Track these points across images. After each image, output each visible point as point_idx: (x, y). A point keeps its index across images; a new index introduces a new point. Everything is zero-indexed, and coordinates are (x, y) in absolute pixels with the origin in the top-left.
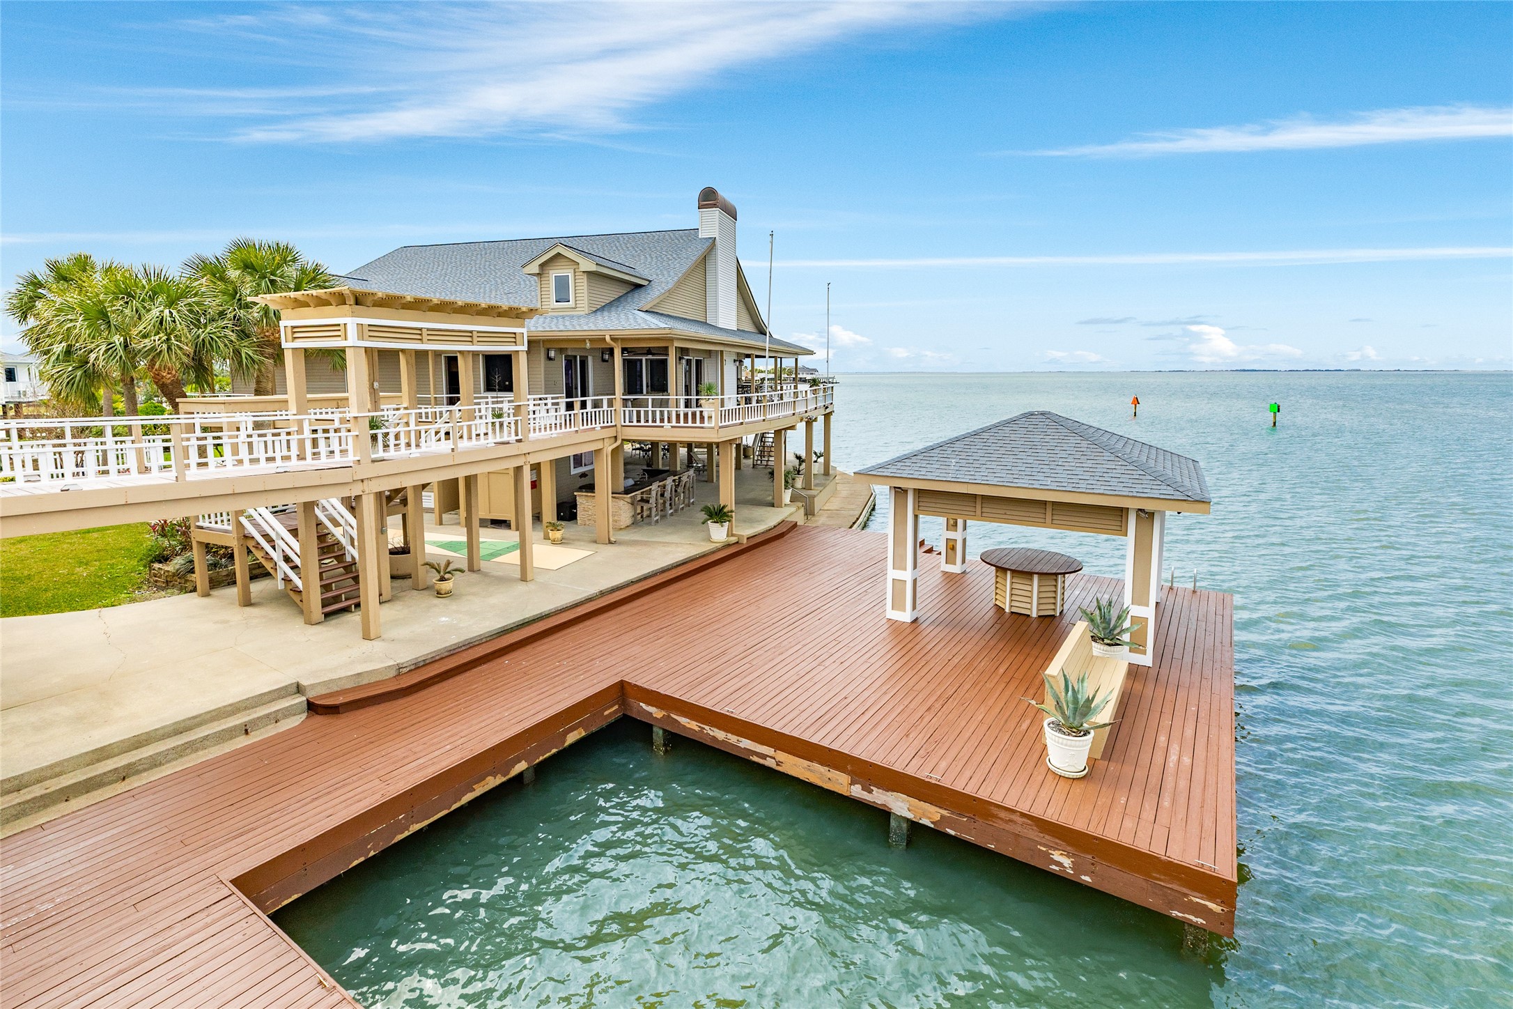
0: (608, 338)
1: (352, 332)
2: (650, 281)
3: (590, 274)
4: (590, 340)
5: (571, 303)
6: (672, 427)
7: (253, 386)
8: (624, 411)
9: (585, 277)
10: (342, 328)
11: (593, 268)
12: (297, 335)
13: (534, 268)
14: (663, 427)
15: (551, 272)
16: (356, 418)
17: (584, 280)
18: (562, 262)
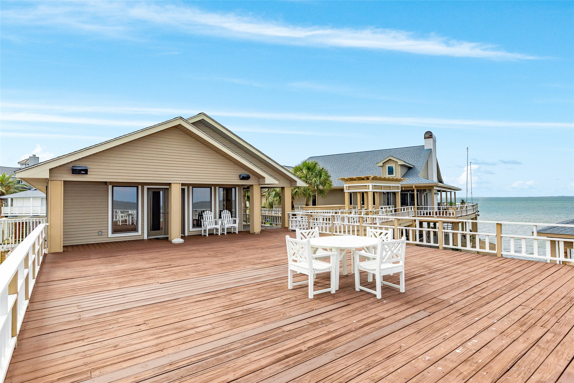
0: (414, 187)
1: (371, 187)
2: (414, 166)
3: (401, 165)
4: (404, 187)
5: (394, 175)
6: (437, 217)
7: (305, 203)
8: (418, 211)
9: (400, 166)
10: (367, 186)
11: (403, 163)
12: (349, 188)
13: (381, 164)
14: (434, 217)
15: (386, 165)
16: (371, 211)
17: (399, 168)
18: (390, 162)
